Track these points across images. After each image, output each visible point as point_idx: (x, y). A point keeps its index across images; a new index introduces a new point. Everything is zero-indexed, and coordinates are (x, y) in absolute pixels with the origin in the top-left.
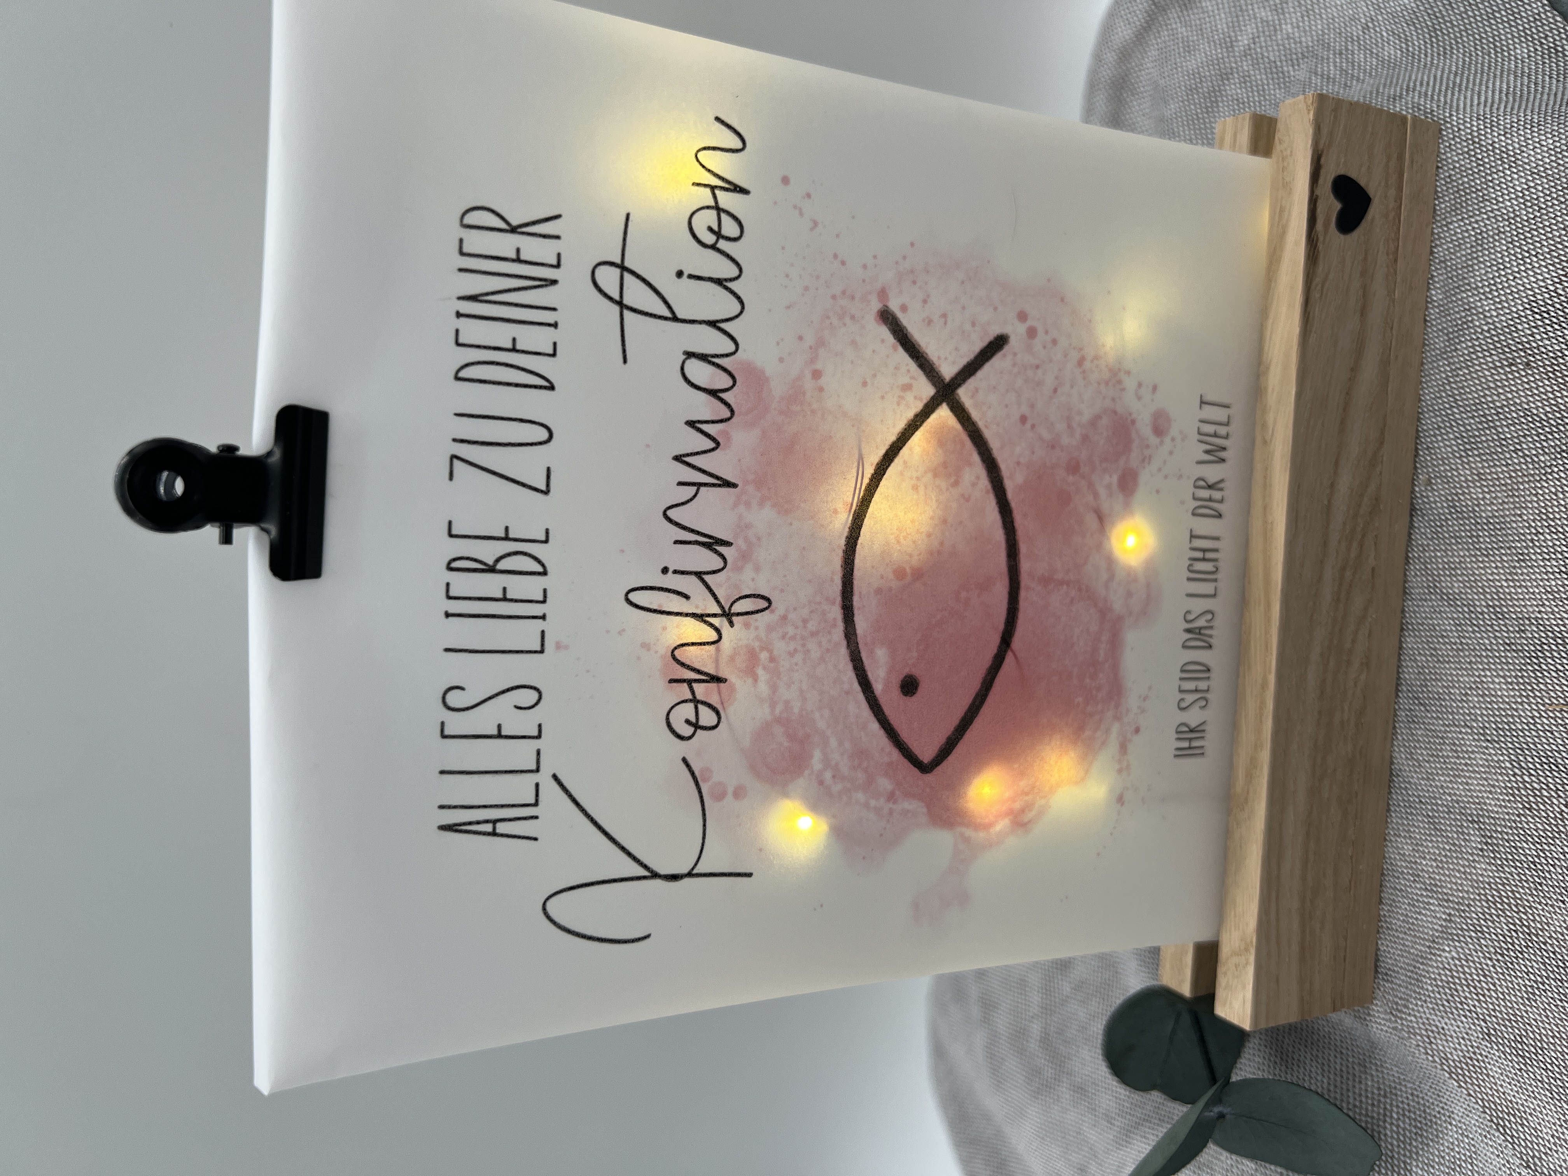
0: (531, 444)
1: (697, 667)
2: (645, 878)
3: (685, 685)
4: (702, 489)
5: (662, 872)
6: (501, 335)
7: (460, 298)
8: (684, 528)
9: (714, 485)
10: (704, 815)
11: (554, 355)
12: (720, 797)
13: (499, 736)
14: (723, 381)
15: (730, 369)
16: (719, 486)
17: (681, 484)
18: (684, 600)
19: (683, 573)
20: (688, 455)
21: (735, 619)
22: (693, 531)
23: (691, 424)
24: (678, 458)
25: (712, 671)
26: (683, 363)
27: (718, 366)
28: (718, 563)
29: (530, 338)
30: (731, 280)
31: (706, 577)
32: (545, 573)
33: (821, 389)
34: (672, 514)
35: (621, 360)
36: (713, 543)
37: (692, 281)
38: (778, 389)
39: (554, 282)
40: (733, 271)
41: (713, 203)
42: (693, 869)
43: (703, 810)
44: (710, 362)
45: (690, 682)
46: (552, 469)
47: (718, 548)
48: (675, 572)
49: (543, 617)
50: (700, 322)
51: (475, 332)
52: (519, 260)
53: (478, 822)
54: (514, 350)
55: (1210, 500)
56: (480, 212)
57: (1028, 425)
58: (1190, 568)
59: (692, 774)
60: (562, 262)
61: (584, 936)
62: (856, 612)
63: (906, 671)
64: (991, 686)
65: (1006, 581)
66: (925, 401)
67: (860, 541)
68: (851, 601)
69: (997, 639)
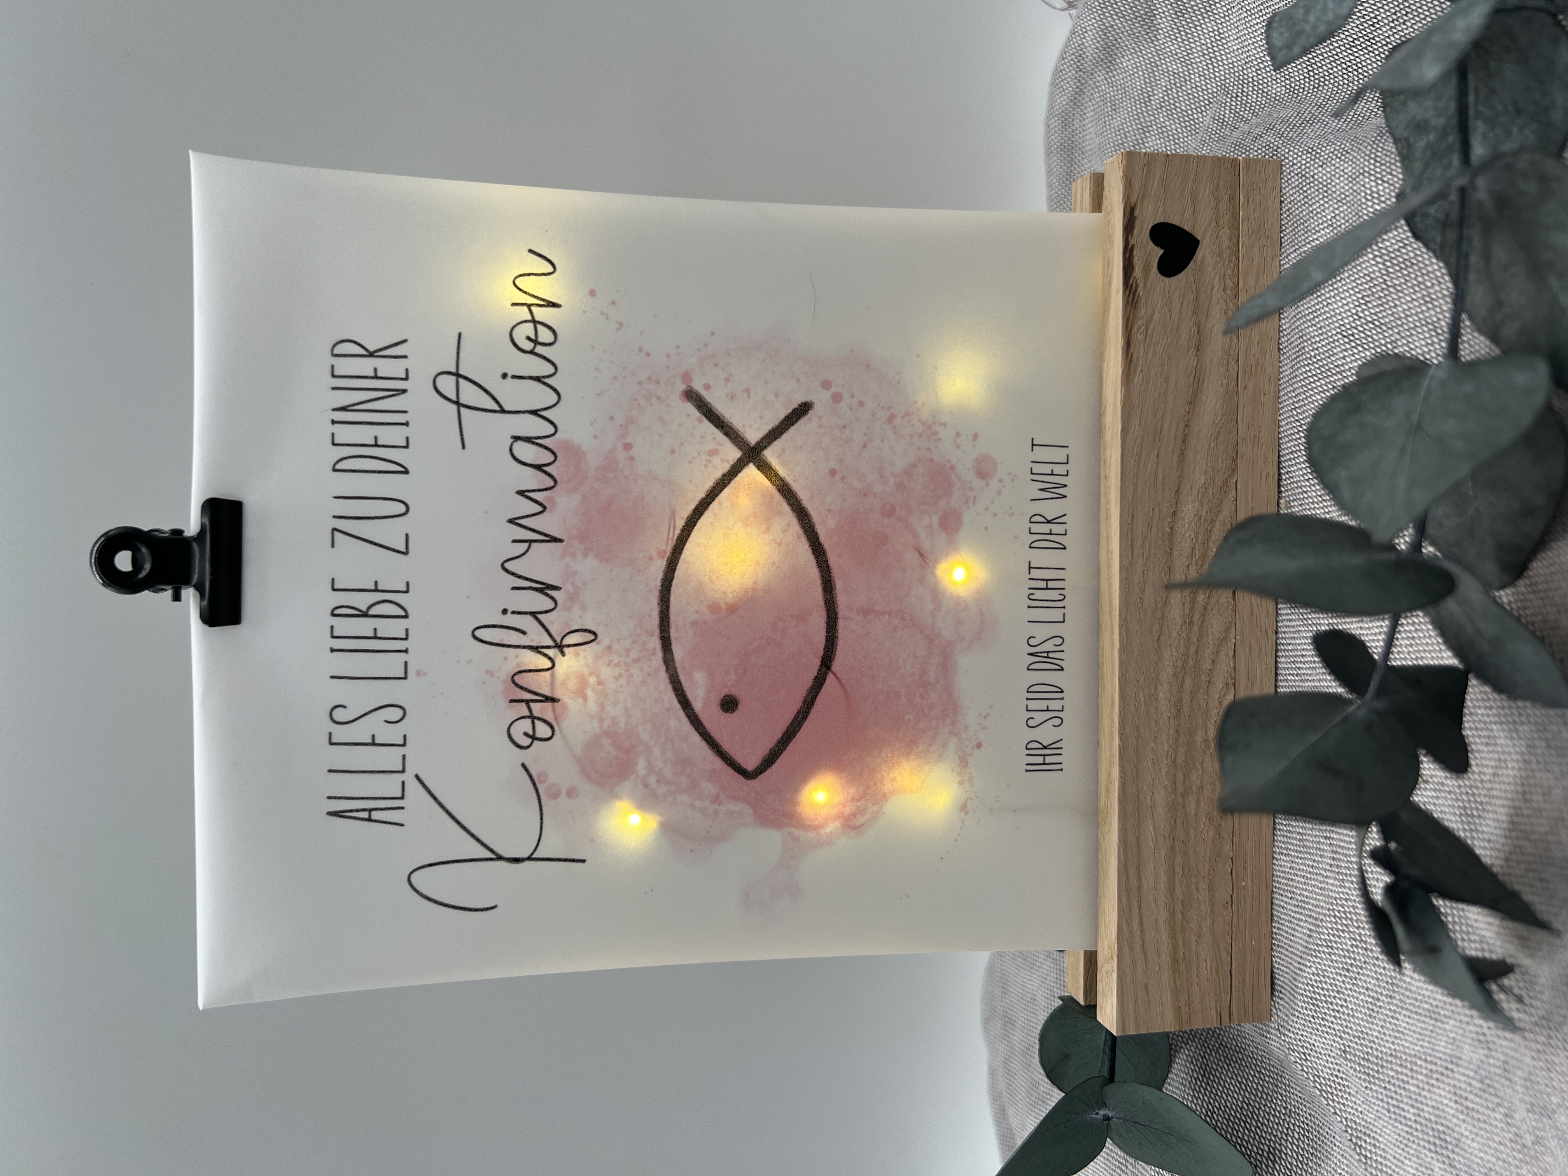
0: (393, 517)
1: (534, 690)
2: (491, 859)
3: (524, 704)
4: (534, 545)
5: (506, 855)
6: (365, 434)
7: (334, 410)
8: (520, 577)
9: (543, 541)
10: (541, 810)
11: (407, 447)
12: (555, 796)
13: (373, 744)
14: (547, 457)
15: (551, 447)
16: (548, 541)
17: (515, 541)
18: (522, 635)
19: (519, 613)
20: (520, 518)
21: (566, 650)
22: (527, 579)
23: (521, 493)
24: (511, 521)
25: (547, 693)
26: (512, 445)
27: (541, 445)
28: (550, 604)
29: (387, 435)
30: (548, 377)
31: (539, 616)
32: (406, 616)
33: (632, 459)
34: (509, 566)
35: (460, 446)
36: (544, 588)
37: (515, 380)
38: (594, 461)
39: (404, 391)
40: (550, 370)
41: (530, 318)
42: (532, 854)
43: (540, 806)
44: (534, 443)
45: (527, 702)
46: (410, 535)
47: (549, 592)
48: (513, 612)
49: (406, 651)
50: (524, 412)
51: (346, 434)
52: (376, 377)
53: (357, 811)
54: (376, 445)
55: (1051, 534)
56: (346, 344)
57: (838, 477)
58: (1031, 597)
59: (531, 777)
60: (410, 375)
61: (441, 904)
62: (673, 641)
63: (725, 691)
64: (813, 704)
65: (823, 613)
66: (732, 463)
67: (674, 582)
68: (668, 632)
69: (816, 662)
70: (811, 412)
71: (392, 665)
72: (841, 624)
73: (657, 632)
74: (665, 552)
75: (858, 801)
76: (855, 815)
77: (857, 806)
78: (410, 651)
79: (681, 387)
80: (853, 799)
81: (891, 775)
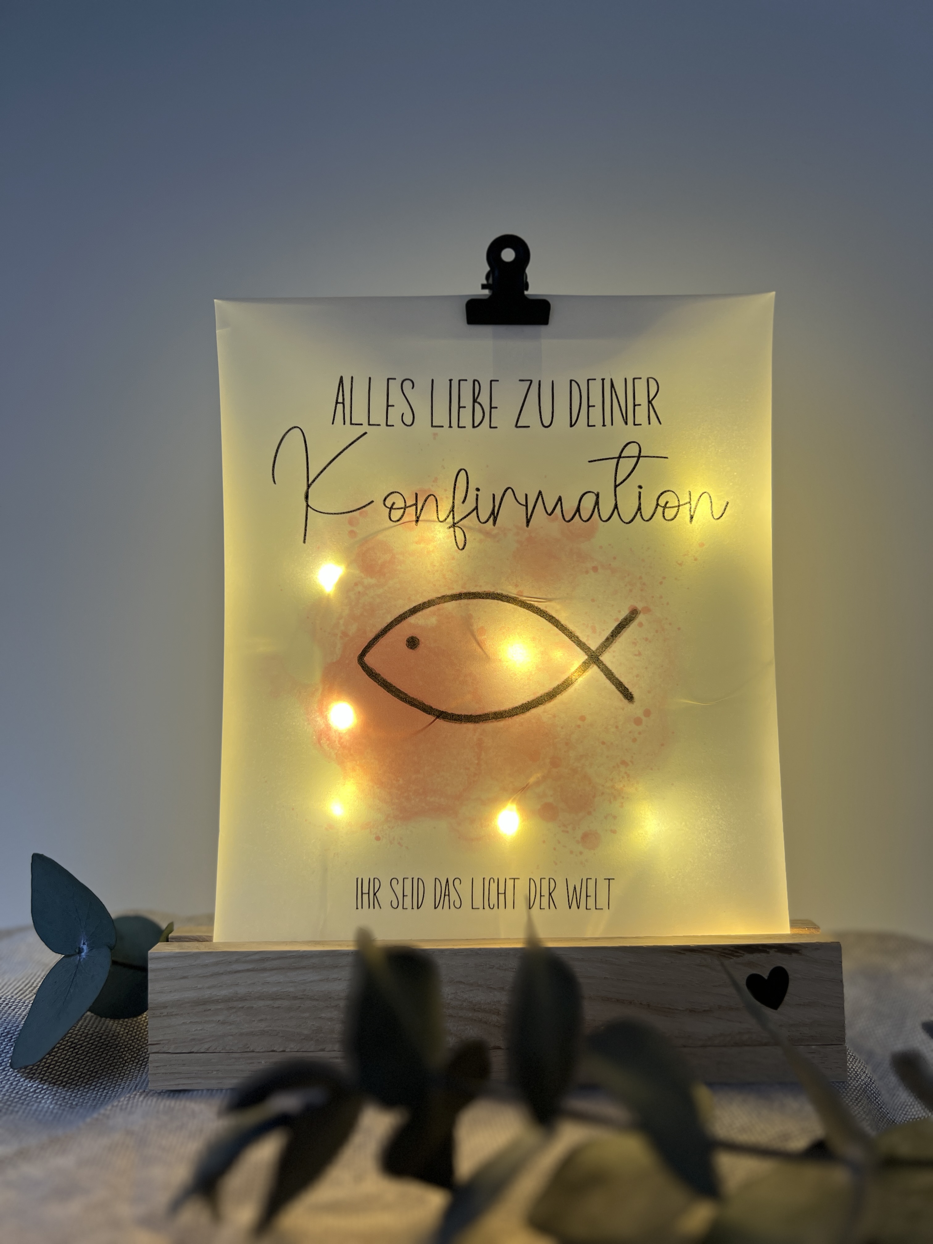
0: (541, 417)
1: (424, 509)
2: (308, 480)
3: (414, 502)
4: (525, 507)
5: (310, 490)
6: (596, 399)
7: (611, 379)
8: (502, 499)
9: (527, 514)
10: (341, 513)
11: (589, 425)
12: (351, 523)
13: (388, 406)
14: (585, 515)
15: (593, 518)
16: (527, 517)
17: (526, 495)
18: (462, 500)
19: (477, 499)
20: (542, 498)
21: (452, 529)
22: (500, 504)
23: (560, 499)
24: (540, 493)
25: (420, 519)
26: (593, 492)
27: (593, 511)
28: (483, 518)
29: (596, 413)
30: (641, 515)
31: (475, 511)
32: (474, 427)
33: (587, 572)
34: (509, 492)
35: (589, 460)
36: (494, 515)
37: (638, 494)
38: (584, 546)
39: (626, 423)
40: (646, 516)
41: (681, 503)
42: (311, 507)
43: (345, 513)
44: (595, 507)
45: (416, 504)
46: (529, 428)
47: (492, 518)
48: (477, 495)
49: (450, 427)
50: (616, 500)
51: (596, 387)
52: (635, 405)
53: (343, 395)
54: (589, 406)
55: (541, 896)
56: (656, 386)
57: (579, 722)
58: (492, 880)
59: (364, 507)
60: (637, 426)
61: (278, 448)
62: (458, 602)
63: (422, 640)
64: (412, 705)
65: (478, 713)
66: (586, 643)
67: (500, 602)
68: (464, 598)
69: (443, 708)
70: (626, 701)
71: (441, 418)
72: (471, 726)
73: (465, 591)
74: (522, 596)
75: (339, 741)
76: (328, 739)
77: (335, 741)
78: (450, 429)
79: (640, 606)
80: (341, 738)
81: (358, 767)
